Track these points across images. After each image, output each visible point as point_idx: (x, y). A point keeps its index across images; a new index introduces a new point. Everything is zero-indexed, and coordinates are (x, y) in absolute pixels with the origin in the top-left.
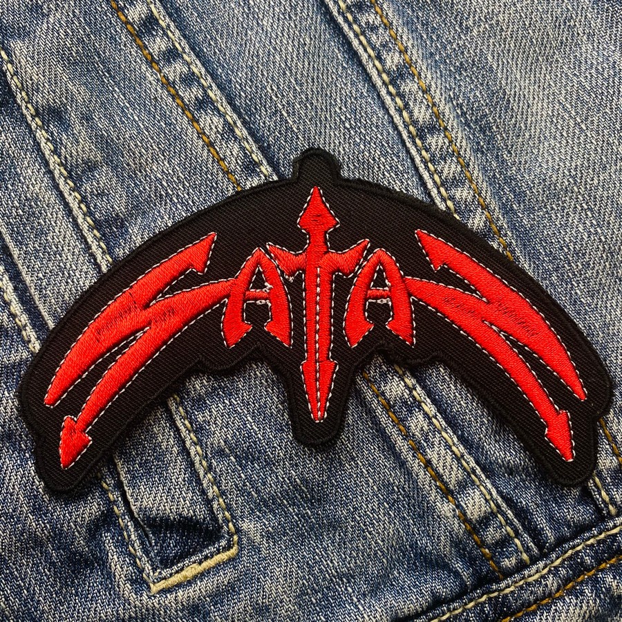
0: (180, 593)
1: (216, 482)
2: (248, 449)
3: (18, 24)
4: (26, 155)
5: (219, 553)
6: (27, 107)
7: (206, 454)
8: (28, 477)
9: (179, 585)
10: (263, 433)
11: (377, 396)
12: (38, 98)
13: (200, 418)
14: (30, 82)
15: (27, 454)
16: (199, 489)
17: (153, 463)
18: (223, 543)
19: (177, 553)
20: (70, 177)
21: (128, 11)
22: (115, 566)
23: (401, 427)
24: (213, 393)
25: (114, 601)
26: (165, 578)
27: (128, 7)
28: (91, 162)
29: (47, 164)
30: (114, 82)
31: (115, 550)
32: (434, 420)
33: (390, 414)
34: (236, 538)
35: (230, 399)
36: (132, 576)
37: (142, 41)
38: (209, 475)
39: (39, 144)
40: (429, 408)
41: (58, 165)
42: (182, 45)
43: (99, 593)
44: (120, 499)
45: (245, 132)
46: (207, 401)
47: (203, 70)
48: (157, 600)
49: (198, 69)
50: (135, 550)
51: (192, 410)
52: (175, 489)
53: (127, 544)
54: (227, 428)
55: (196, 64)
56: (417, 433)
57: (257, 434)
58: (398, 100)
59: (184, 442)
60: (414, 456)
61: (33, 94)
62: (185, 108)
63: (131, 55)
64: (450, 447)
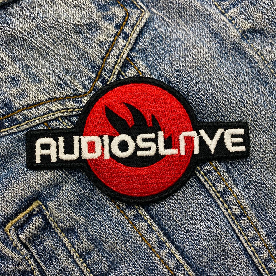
4: (59, 249)
12: (62, 225)
58: (225, 204)
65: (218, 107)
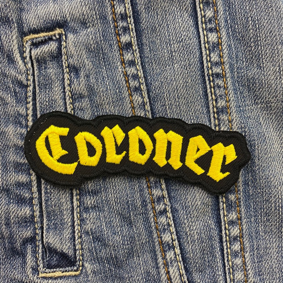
0: (50, 281)
1: (81, 243)
2: (99, 236)
3: (75, 27)
4: (58, 81)
5: (72, 271)
6: (65, 63)
7: (81, 231)
8: (9, 210)
9: (51, 278)
10: (107, 232)
11: (158, 238)
12: (71, 61)
13: (85, 216)
14: (70, 53)
15: (12, 201)
16: (74, 243)
17: (59, 225)
18: (75, 268)
19: (55, 264)
20: (72, 98)
21: (122, 37)
22: (29, 260)
23: (163, 253)
24: (94, 208)
25: (23, 273)
26: (46, 273)
27: (123, 35)
28: (82, 95)
29: (64, 88)
30: (104, 64)
31: (31, 253)
32: (177, 256)
33: (161, 246)
34: (81, 268)
35: (99, 213)
36: (34, 267)
37: (123, 52)
38: (79, 239)
39: (64, 79)
40: (178, 251)
41: (69, 91)
42: (138, 61)
43: (18, 267)
44: (40, 234)
45: (149, 108)
46: (90, 210)
47: (142, 75)
48: (40, 280)
49: (141, 74)
50: (39, 256)
51: (83, 211)
52: (64, 239)
53: (37, 253)
54: (94, 224)
55: (141, 71)
56: (168, 259)
57: (104, 232)
59: (74, 223)
60: (163, 267)
61: (69, 58)
62: (129, 88)
63: (116, 56)
64: (179, 270)
65: (258, 34)
